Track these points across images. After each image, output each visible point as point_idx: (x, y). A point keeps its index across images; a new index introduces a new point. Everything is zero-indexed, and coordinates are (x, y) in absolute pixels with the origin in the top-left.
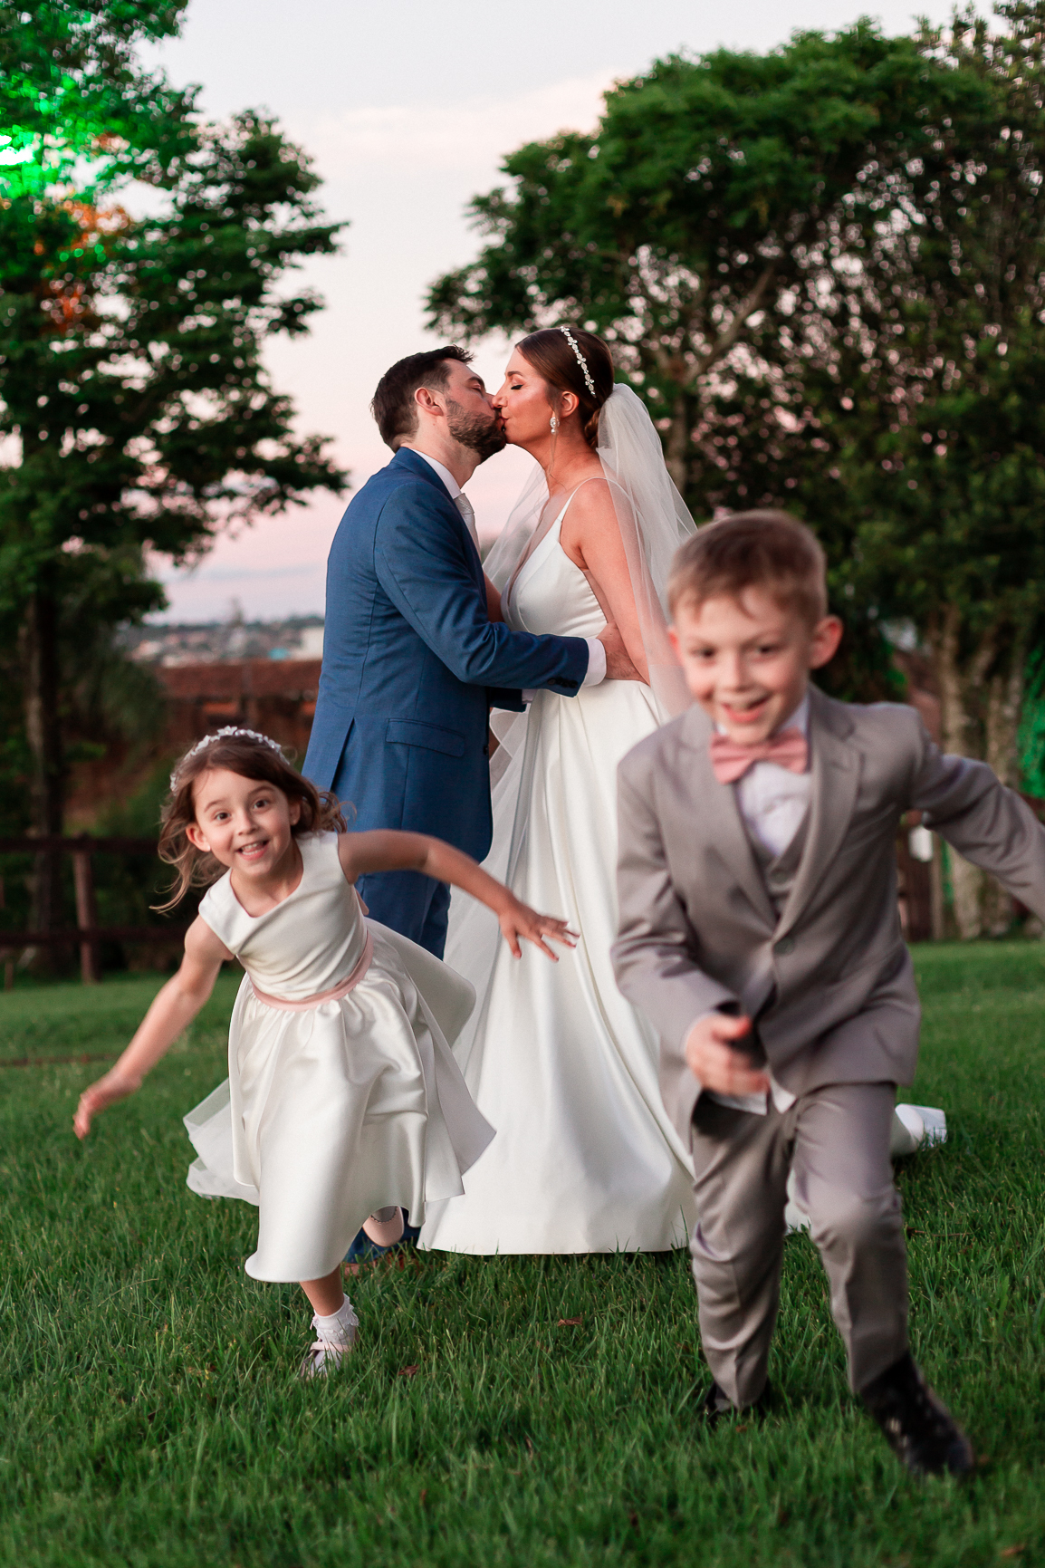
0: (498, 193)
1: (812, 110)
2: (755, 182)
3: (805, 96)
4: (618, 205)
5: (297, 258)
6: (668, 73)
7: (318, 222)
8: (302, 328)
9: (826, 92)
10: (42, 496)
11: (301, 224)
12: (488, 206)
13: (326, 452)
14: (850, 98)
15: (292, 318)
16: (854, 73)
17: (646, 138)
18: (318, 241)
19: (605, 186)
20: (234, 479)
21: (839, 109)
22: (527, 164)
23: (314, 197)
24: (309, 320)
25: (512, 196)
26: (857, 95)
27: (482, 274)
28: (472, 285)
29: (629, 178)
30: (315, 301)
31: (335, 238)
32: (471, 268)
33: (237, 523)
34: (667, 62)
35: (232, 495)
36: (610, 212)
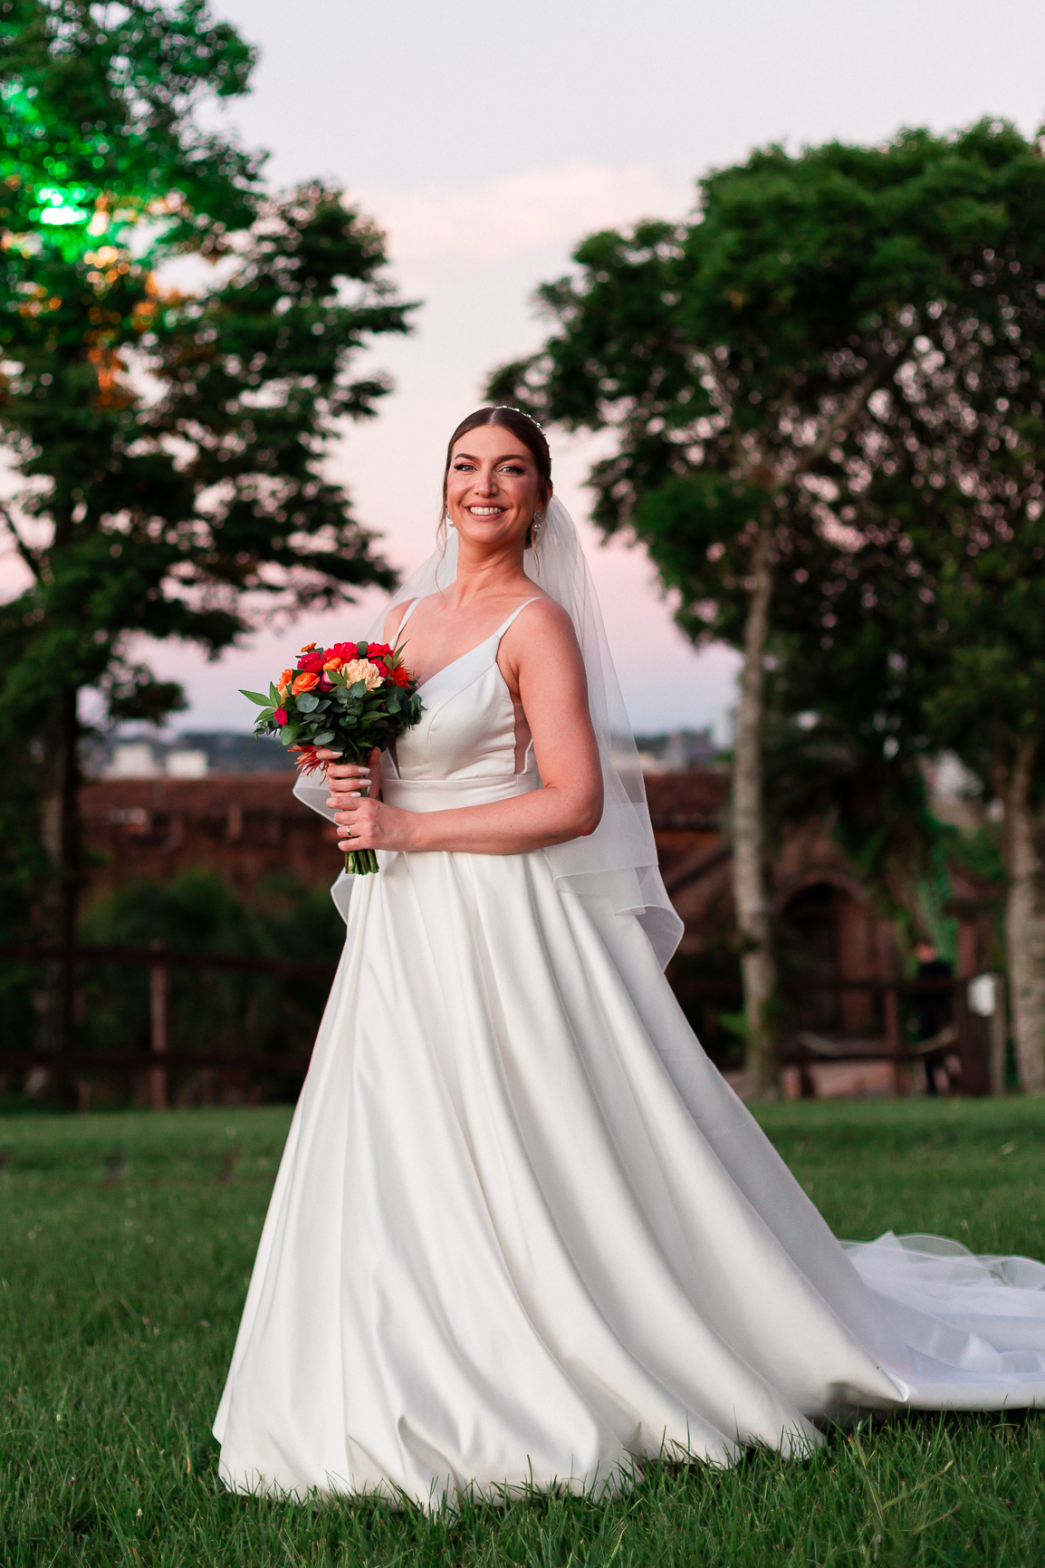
0: (566, 281)
1: (941, 210)
2: (888, 282)
3: (937, 195)
4: (738, 298)
5: (367, 337)
6: (767, 164)
7: (389, 300)
8: (369, 412)
9: (957, 192)
10: (106, 576)
11: (372, 301)
12: (554, 295)
13: (376, 548)
14: (983, 198)
15: (362, 400)
16: (985, 173)
17: (769, 228)
18: (389, 320)
19: (725, 278)
20: (272, 572)
21: (973, 211)
22: (596, 253)
23: (381, 273)
24: (376, 403)
25: (581, 286)
26: (990, 196)
27: (548, 364)
28: (535, 378)
29: (751, 269)
30: (383, 385)
31: (409, 318)
32: (536, 359)
33: (281, 619)
34: (767, 152)
35: (273, 589)
36: (728, 305)
